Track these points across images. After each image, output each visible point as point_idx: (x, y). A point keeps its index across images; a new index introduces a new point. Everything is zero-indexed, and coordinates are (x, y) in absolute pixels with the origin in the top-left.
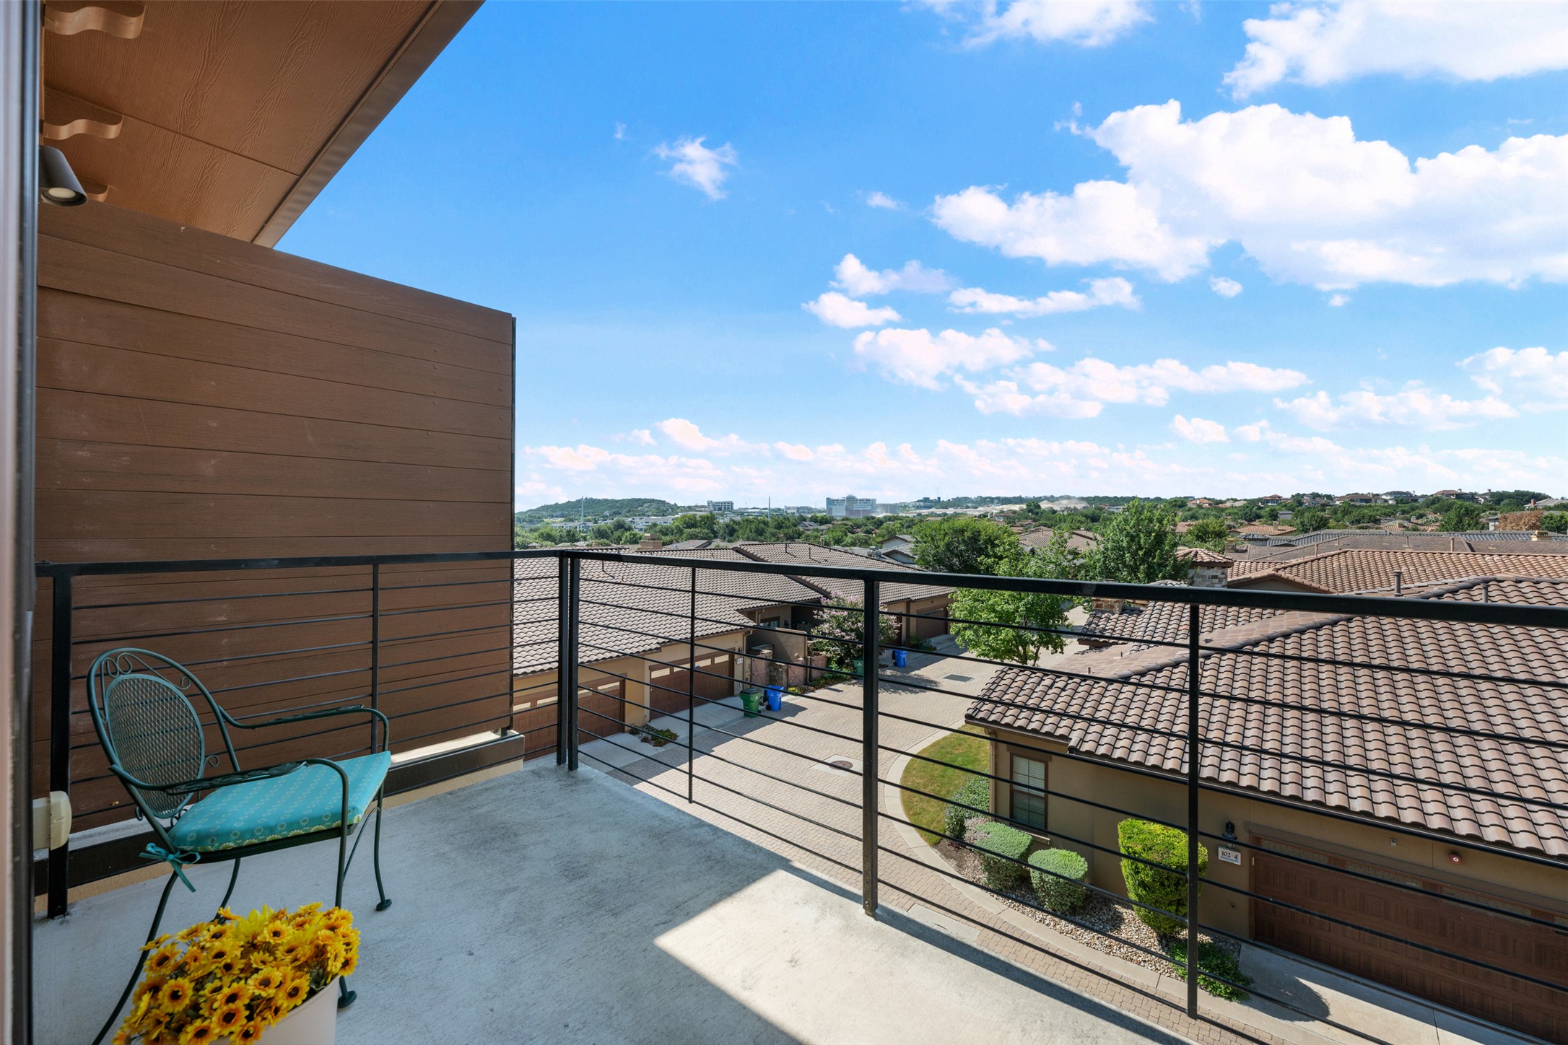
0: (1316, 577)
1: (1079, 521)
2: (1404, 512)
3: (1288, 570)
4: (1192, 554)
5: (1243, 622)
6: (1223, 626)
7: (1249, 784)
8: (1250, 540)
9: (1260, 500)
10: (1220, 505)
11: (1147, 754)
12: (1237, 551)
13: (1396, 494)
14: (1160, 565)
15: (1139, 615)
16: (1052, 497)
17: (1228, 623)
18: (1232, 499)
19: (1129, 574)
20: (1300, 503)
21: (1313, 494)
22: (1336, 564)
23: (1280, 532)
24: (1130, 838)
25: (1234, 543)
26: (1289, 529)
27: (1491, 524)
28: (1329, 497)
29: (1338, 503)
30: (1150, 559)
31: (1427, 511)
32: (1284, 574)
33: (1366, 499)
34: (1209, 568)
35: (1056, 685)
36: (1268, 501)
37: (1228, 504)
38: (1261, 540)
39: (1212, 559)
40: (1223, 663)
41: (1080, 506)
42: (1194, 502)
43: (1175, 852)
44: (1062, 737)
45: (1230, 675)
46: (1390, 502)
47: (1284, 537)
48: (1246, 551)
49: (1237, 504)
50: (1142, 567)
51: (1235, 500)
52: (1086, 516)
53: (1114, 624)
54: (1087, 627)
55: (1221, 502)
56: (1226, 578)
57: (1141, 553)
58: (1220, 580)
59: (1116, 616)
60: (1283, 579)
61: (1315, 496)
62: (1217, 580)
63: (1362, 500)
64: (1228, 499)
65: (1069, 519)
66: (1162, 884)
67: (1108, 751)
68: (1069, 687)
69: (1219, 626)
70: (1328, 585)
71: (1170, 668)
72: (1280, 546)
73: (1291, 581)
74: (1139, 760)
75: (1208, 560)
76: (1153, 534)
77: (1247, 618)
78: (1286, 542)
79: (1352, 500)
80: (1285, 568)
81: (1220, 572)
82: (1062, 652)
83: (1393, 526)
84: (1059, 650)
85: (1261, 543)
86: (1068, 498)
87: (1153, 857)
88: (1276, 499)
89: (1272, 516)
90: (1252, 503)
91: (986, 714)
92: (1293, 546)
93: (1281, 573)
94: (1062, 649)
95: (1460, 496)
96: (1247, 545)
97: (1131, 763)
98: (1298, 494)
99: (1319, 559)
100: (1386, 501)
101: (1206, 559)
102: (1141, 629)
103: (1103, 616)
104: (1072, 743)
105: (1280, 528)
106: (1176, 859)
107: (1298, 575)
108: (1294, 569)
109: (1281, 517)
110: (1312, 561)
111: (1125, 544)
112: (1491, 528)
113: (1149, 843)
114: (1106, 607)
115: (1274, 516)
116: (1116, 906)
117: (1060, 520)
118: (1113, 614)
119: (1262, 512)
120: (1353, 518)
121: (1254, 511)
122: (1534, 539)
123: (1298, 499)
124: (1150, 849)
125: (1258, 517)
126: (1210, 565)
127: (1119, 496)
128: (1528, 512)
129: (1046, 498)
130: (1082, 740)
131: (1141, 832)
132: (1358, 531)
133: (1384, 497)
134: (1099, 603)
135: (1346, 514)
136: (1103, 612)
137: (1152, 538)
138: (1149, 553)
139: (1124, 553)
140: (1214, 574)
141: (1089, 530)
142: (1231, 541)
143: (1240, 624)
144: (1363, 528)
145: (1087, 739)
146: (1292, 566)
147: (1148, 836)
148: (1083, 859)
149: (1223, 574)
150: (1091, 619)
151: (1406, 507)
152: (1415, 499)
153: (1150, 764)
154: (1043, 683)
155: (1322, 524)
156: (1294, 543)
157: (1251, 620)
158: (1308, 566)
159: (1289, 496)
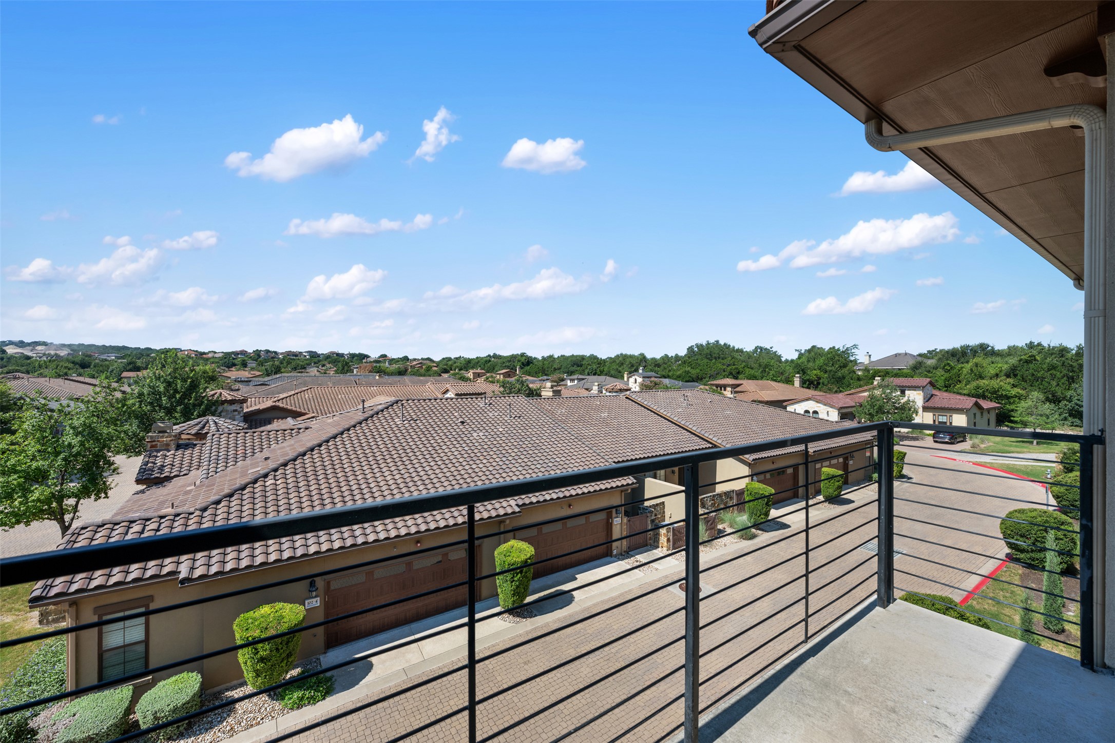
0: (297, 405)
1: (66, 367)
2: (315, 363)
3: (280, 401)
4: (217, 395)
5: (282, 441)
6: (269, 446)
7: (327, 548)
8: (239, 381)
9: (233, 353)
10: (204, 356)
11: (253, 556)
12: (232, 390)
13: (310, 352)
14: (194, 405)
15: (194, 448)
16: (22, 342)
17: (271, 443)
18: (212, 352)
19: (167, 415)
20: (259, 356)
21: (266, 350)
22: (307, 396)
23: (252, 376)
24: (247, 629)
25: (230, 384)
26: (258, 373)
27: (355, 370)
28: (275, 352)
29: (280, 356)
30: (186, 401)
31: (326, 363)
32: (280, 404)
33: (296, 355)
34: (231, 405)
35: (147, 528)
36: (238, 354)
37: (210, 355)
38: (247, 381)
39: (234, 398)
40: (287, 472)
41: (63, 353)
42: (183, 352)
43: (285, 620)
44: (169, 574)
45: (294, 479)
46: (307, 357)
47: (257, 379)
48: (238, 390)
49: (216, 355)
50: (179, 408)
51: (215, 353)
52: (73, 363)
53: (171, 459)
54: (144, 467)
55: (204, 353)
56: (243, 410)
57: (178, 396)
58: (239, 413)
59: (172, 452)
60: (280, 408)
61: (267, 351)
62: (237, 413)
63: (293, 355)
64: (210, 352)
65: (53, 365)
66: (277, 649)
67: (220, 567)
68: (163, 526)
69: (266, 446)
70: (305, 409)
71: (252, 485)
72: (259, 385)
73: (285, 409)
74: (248, 564)
75: (231, 398)
76: (189, 380)
77: (283, 438)
78: (261, 383)
79: (288, 355)
80: (279, 400)
81: (239, 406)
82: (107, 497)
83: (313, 371)
84: (103, 495)
85: (247, 383)
86: (44, 344)
87: (271, 632)
88: (243, 353)
89: (243, 365)
90: (227, 355)
91: (64, 587)
92: (267, 385)
93: (277, 404)
94: (106, 494)
95: (338, 354)
96: (237, 386)
97: (242, 569)
98: (257, 350)
99: (297, 393)
100: (305, 356)
101: (229, 398)
102: (206, 460)
103: (159, 454)
104: (182, 576)
105: (252, 372)
106: (287, 625)
107: (287, 405)
108: (284, 400)
109: (249, 365)
110: (294, 395)
111: (162, 389)
112: (355, 372)
113: (264, 625)
114: (161, 446)
115: (244, 365)
116: (226, 693)
117: (40, 366)
118: (169, 451)
119: (236, 361)
120: (293, 367)
121: (231, 360)
122: (377, 378)
123: (257, 353)
124: (266, 628)
125: (234, 365)
126: (232, 402)
127: (107, 345)
128: (365, 364)
129: (11, 343)
130: (192, 569)
131: (255, 619)
132: (299, 374)
133: (304, 354)
134: (154, 443)
135: (289, 364)
136: (158, 451)
137: (188, 383)
138: (186, 395)
139: (160, 397)
140: (235, 408)
141: (80, 375)
142: (228, 383)
143: (280, 442)
144: (299, 372)
145: (196, 566)
146: (283, 399)
147: (262, 620)
148: (195, 674)
149: (241, 408)
150: (147, 459)
151: (316, 359)
152: (319, 356)
153: (258, 564)
154: (131, 531)
155: (278, 370)
156: (267, 383)
157: (286, 438)
158: (292, 398)
159: (251, 351)
